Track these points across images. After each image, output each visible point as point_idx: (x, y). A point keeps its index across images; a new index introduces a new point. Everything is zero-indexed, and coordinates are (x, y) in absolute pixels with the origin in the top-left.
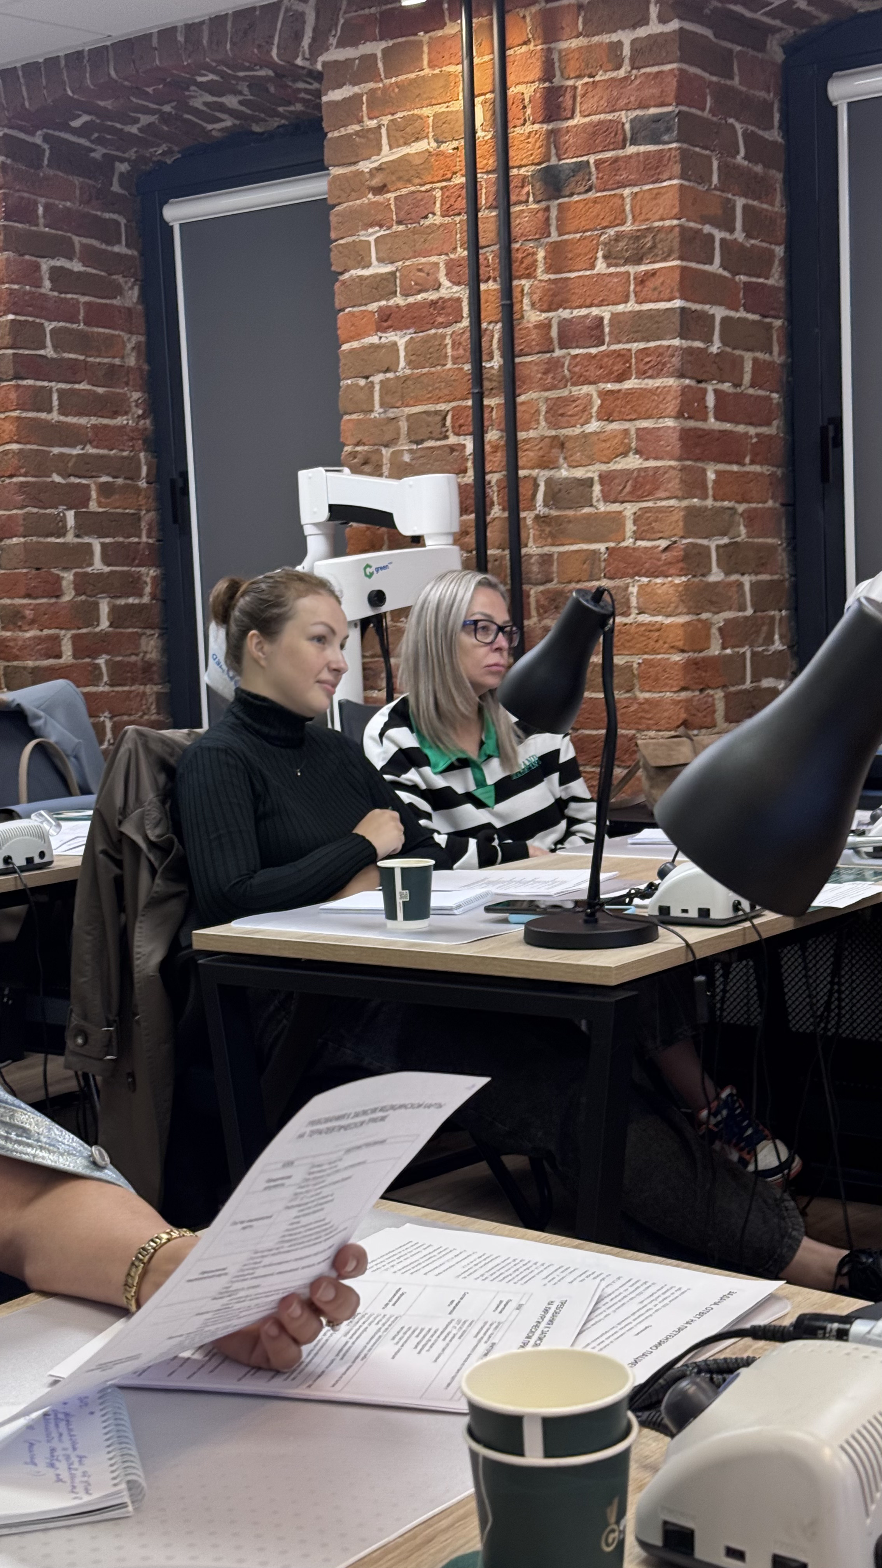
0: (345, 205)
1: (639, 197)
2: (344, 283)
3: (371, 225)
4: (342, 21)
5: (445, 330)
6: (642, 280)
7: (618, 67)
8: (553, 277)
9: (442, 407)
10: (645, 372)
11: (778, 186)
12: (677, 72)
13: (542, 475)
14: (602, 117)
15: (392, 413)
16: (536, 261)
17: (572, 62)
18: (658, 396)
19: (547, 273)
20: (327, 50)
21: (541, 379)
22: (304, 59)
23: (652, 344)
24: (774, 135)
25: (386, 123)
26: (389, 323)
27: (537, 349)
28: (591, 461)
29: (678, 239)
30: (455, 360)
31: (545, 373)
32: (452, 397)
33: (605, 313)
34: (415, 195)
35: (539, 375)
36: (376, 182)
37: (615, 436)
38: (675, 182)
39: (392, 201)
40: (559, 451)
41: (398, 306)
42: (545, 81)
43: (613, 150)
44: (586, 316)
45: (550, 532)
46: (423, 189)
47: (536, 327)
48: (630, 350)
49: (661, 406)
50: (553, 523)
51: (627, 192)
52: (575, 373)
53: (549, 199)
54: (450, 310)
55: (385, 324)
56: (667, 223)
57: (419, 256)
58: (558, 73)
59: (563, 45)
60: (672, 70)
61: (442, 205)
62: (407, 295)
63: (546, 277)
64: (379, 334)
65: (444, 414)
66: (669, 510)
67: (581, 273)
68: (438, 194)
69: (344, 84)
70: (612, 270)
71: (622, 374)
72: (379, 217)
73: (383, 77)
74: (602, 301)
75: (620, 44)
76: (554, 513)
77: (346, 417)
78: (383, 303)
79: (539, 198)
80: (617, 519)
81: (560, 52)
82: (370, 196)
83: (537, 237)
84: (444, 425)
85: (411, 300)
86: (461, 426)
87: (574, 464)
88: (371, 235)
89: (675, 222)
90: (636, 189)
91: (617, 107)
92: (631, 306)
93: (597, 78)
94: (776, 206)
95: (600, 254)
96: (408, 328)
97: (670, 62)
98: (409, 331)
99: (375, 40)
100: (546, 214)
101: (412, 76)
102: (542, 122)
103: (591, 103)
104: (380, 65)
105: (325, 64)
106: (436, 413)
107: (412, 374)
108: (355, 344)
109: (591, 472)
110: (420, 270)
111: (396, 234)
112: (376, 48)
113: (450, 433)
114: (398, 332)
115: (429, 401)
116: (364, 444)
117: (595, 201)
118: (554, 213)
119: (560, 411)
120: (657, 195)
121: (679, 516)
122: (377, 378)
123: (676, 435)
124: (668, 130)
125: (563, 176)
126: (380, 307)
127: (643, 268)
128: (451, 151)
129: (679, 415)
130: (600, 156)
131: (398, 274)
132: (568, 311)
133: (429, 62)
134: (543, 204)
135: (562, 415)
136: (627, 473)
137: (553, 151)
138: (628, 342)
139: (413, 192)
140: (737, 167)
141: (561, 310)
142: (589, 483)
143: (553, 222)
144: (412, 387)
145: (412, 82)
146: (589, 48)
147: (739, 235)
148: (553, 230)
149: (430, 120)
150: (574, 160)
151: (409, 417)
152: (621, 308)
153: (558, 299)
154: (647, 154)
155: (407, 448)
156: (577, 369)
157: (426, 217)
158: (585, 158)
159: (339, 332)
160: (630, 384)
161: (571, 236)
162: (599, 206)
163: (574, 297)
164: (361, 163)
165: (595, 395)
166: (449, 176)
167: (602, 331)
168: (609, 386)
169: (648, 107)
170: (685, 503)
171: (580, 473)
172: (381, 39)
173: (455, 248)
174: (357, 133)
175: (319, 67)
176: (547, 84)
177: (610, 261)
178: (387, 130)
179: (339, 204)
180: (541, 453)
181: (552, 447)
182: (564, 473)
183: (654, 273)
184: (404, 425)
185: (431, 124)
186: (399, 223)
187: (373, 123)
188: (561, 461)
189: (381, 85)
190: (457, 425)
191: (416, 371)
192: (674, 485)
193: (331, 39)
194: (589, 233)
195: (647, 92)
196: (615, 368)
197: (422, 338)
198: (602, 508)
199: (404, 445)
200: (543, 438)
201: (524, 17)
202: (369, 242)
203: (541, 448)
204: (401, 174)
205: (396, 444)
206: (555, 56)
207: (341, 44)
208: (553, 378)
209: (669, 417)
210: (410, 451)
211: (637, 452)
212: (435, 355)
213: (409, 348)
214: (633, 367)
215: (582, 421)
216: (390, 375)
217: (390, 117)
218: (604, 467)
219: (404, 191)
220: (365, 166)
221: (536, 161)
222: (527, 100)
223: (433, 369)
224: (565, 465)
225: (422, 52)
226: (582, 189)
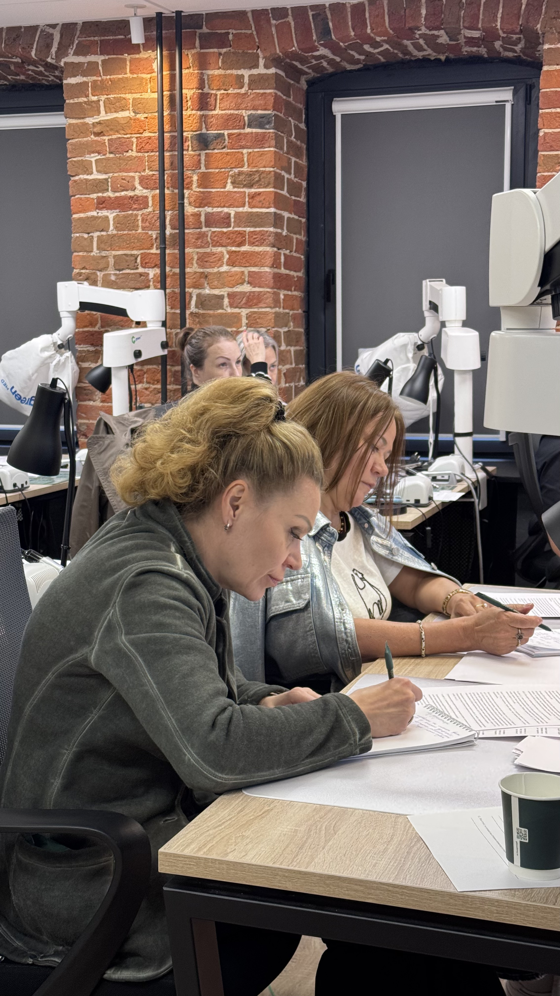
0: (77, 140)
1: (252, 154)
2: (75, 181)
3: (93, 152)
4: (76, 42)
5: (138, 212)
6: (253, 197)
7: (242, 87)
8: (202, 190)
9: (135, 252)
10: (254, 243)
11: (305, 152)
12: (274, 95)
13: (195, 292)
14: (232, 112)
15: (104, 254)
16: (192, 181)
17: (216, 82)
18: (261, 255)
19: (199, 188)
20: (67, 56)
21: (195, 242)
22: (52, 58)
23: (258, 229)
24: (303, 126)
25: (103, 99)
26: (104, 205)
27: (193, 226)
28: (223, 286)
29: (273, 178)
30: (143, 228)
31: (196, 239)
32: (142, 248)
33: (232, 211)
34: (121, 139)
35: (194, 240)
36: (97, 129)
37: (237, 274)
38: (272, 149)
39: (106, 141)
40: (204, 280)
41: (109, 197)
42: (199, 89)
43: (238, 129)
44: (221, 212)
45: (199, 322)
46: (125, 136)
47: (192, 215)
48: (245, 231)
49: (262, 261)
50: (201, 317)
51: (245, 151)
52: (214, 241)
53: (201, 150)
54: (141, 202)
55: (101, 206)
56: (267, 169)
57: (123, 171)
58: (207, 86)
59: (210, 72)
60: (270, 93)
61: (137, 146)
62: (115, 192)
63: (198, 190)
64: (97, 211)
65: (136, 256)
66: (266, 313)
67: (218, 190)
68: (134, 140)
69: (78, 75)
70: (236, 190)
71: (241, 243)
72: (98, 149)
73: (102, 74)
74: (231, 205)
75: (242, 76)
76: (201, 311)
77: (75, 254)
78: (100, 194)
79: (195, 149)
80: (237, 317)
81: (208, 75)
82: (92, 136)
83: (193, 168)
84: (136, 262)
85: (117, 194)
86: (146, 263)
87: (213, 287)
88: (93, 158)
89: (272, 169)
90: (250, 150)
91: (241, 108)
92: (246, 209)
93: (229, 92)
94: (304, 162)
95: (229, 181)
96: (116, 209)
97: (270, 89)
98: (115, 211)
99: (97, 54)
100: (199, 158)
101: (120, 76)
102: (197, 110)
103: (226, 104)
104: (100, 68)
105: (65, 63)
106: (132, 255)
107: (118, 234)
108: (82, 215)
109: (224, 292)
110: (123, 179)
111: (108, 159)
112: (99, 59)
113: (139, 266)
114: (109, 211)
115: (127, 248)
116: (87, 269)
117: (227, 154)
118: (203, 158)
119: (206, 260)
120: (262, 154)
121: (272, 316)
122: (96, 234)
123: (271, 276)
124: (269, 123)
125: (209, 139)
126: (98, 197)
127: (253, 190)
128: (143, 119)
129: (272, 266)
130: (230, 131)
131: (109, 180)
132: (211, 208)
133: (130, 70)
134: (197, 153)
135: (206, 261)
136: (243, 294)
137: (204, 126)
138: (245, 227)
139: (119, 138)
140: (292, 142)
141: (206, 207)
142: (221, 297)
143: (203, 161)
144: (117, 241)
145: (119, 79)
146: (225, 76)
147: (292, 176)
148: (202, 166)
149: (131, 101)
150: (216, 132)
151: (115, 256)
152: (241, 209)
153: (205, 202)
154: (257, 134)
155: (113, 272)
156: (215, 239)
157: (127, 152)
158: (222, 132)
159: (72, 208)
160: (245, 248)
161: (213, 170)
162: (229, 157)
163: (215, 202)
164: (87, 119)
165: (225, 253)
166: (141, 131)
167: (230, 220)
168: (234, 249)
169: (257, 110)
170: (274, 310)
171: (216, 292)
172: (101, 54)
173: (145, 170)
174: (85, 102)
175: (62, 64)
176: (200, 91)
177: (235, 185)
178: (104, 103)
179: (73, 139)
180: (194, 280)
181: (201, 278)
182: (207, 291)
183: (259, 194)
184: (111, 261)
185: (131, 103)
186: (111, 153)
187: (95, 98)
188: (206, 285)
189: (100, 79)
190: (144, 262)
191: (119, 232)
192: (270, 301)
193: (70, 50)
194: (223, 170)
195: (257, 103)
196: (237, 240)
197: (124, 215)
198: (229, 310)
199: (111, 271)
200: (195, 273)
201: (188, 54)
202: (91, 161)
203: (194, 278)
204: (112, 127)
205: (106, 270)
206: (206, 77)
207: (76, 53)
208: (202, 242)
209: (267, 266)
210: (115, 274)
211: (249, 283)
212: (131, 225)
213: (116, 220)
214: (247, 240)
215: (218, 265)
216: (104, 233)
217: (106, 96)
218: (230, 290)
219: (114, 137)
220: (90, 121)
221: (194, 130)
222: (188, 98)
223: (130, 232)
224: (208, 287)
225: (126, 65)
226: (220, 147)
